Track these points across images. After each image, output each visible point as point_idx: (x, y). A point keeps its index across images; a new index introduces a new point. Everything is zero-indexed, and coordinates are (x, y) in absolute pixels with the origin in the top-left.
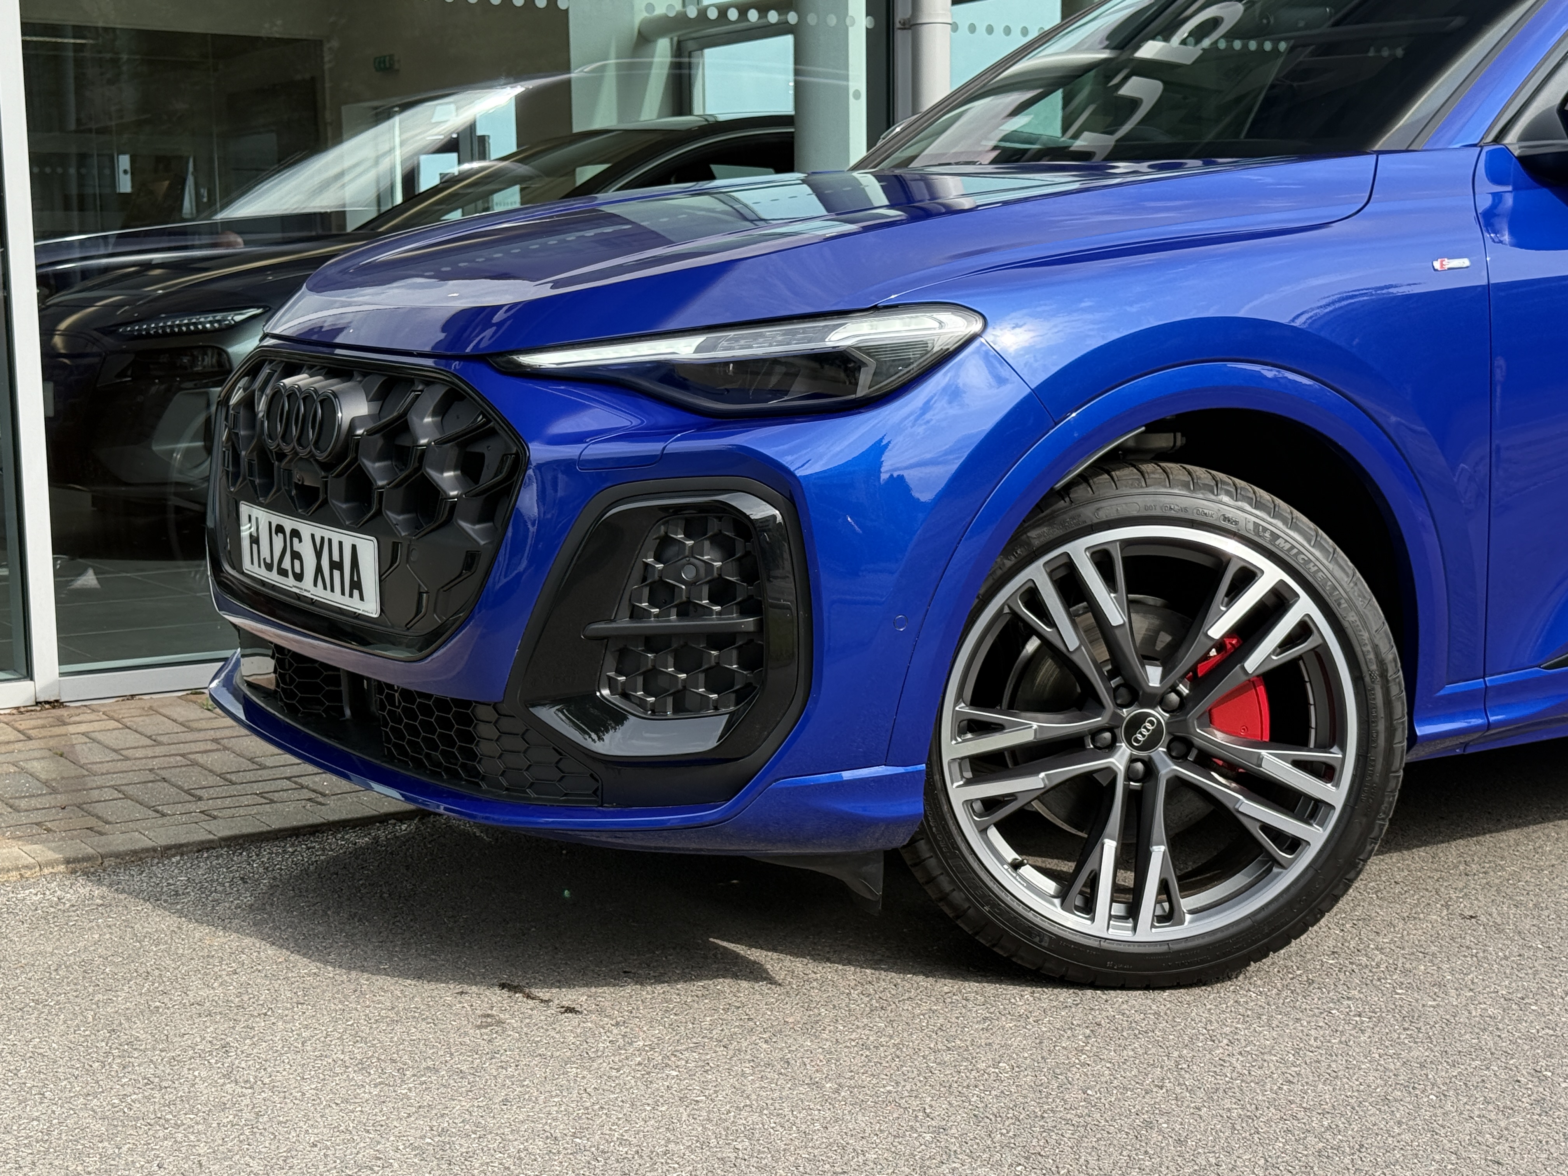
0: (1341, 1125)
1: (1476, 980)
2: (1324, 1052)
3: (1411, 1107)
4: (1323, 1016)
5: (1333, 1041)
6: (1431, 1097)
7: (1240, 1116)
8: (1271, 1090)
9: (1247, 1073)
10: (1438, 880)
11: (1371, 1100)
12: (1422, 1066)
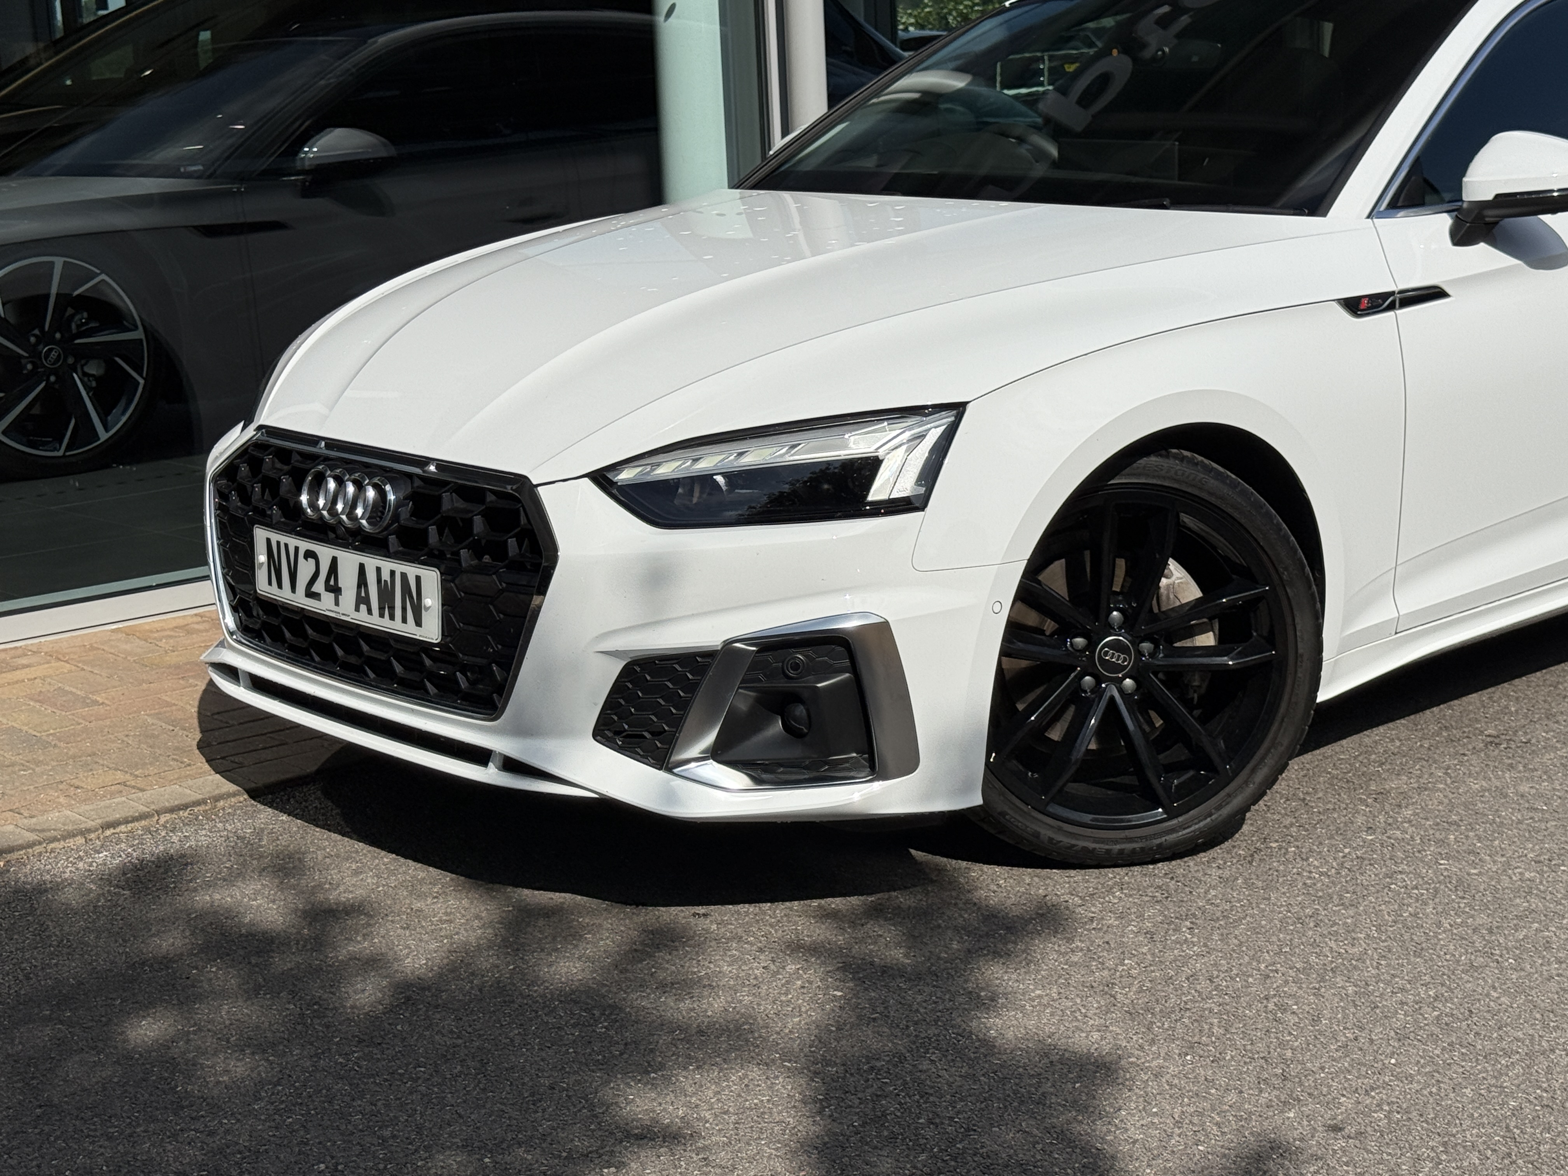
0: (1446, 994)
1: (1503, 846)
2: (1400, 926)
3: (1496, 971)
4: (1386, 890)
5: (1405, 915)
6: (1511, 961)
7: (1356, 992)
8: (1372, 966)
9: (1343, 951)
10: (1429, 749)
11: (1461, 968)
12: (1490, 931)
